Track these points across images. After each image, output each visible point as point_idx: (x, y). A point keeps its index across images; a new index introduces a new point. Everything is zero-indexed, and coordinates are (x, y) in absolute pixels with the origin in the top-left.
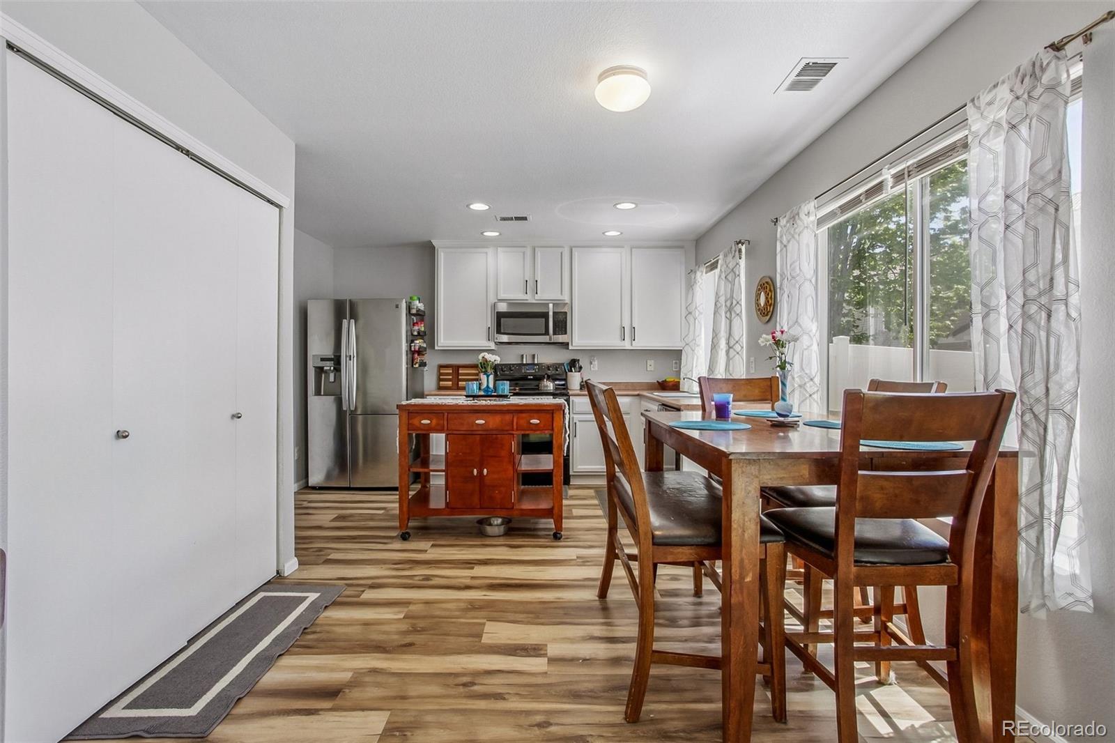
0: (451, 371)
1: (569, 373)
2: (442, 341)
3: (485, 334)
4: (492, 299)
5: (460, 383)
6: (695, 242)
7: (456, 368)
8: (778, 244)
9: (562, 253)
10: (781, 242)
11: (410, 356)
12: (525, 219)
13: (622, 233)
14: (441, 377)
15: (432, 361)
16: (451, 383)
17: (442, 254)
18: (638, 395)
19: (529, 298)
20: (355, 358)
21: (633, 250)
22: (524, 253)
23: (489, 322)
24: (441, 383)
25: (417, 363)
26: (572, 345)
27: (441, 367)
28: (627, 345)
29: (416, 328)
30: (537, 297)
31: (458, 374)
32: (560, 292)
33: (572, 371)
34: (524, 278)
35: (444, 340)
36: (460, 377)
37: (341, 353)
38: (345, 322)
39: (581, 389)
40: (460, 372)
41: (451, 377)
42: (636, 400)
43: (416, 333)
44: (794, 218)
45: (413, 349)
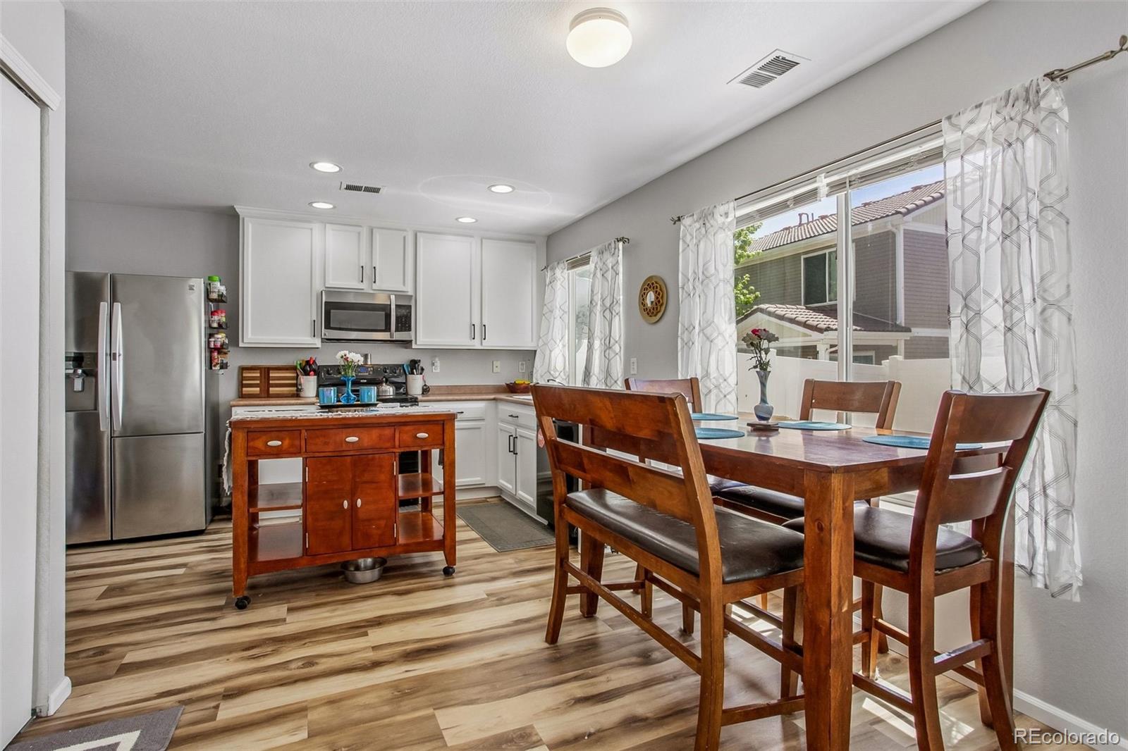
0: (258, 375)
1: (410, 377)
2: (250, 336)
3: (309, 329)
4: (318, 286)
5: (271, 389)
6: (546, 238)
7: (266, 371)
8: (681, 242)
9: (404, 238)
10: (684, 241)
11: (208, 354)
12: (376, 190)
13: (477, 221)
14: (244, 382)
15: (235, 360)
16: (258, 389)
17: (250, 225)
18: (494, 399)
19: (365, 286)
20: (121, 357)
21: (484, 240)
22: (359, 233)
23: (313, 312)
24: (244, 389)
25: (217, 364)
26: (416, 343)
27: (243, 369)
28: (476, 344)
29: (216, 318)
30: (375, 286)
31: (269, 378)
32: (402, 281)
33: (413, 373)
34: (359, 260)
35: (251, 335)
36: (271, 382)
37: (97, 349)
38: (104, 307)
39: (423, 393)
40: (271, 375)
41: (258, 382)
42: (492, 404)
43: (215, 325)
44: (705, 218)
45: (212, 346)
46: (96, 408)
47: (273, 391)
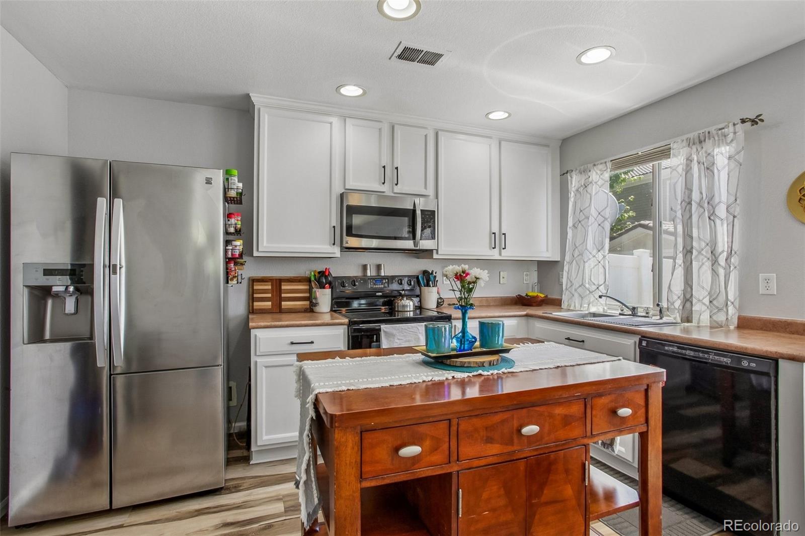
0: (270, 287)
1: (425, 289)
2: (265, 244)
3: (327, 234)
4: (338, 189)
5: (283, 303)
6: (561, 142)
7: (277, 283)
9: (426, 136)
11: (225, 265)
14: (255, 296)
15: (249, 271)
16: (269, 303)
18: (527, 316)
19: (385, 189)
20: (123, 270)
21: (503, 143)
22: (380, 129)
23: (332, 217)
24: (255, 304)
25: (234, 277)
26: (437, 253)
27: (253, 281)
28: (495, 255)
29: (233, 221)
30: (397, 189)
31: (280, 291)
32: (424, 185)
33: (428, 285)
34: (380, 160)
36: (283, 295)
38: (102, 204)
39: (437, 307)
40: (283, 287)
41: (269, 295)
43: (232, 230)
45: (230, 256)
46: (91, 337)
47: (285, 305)
